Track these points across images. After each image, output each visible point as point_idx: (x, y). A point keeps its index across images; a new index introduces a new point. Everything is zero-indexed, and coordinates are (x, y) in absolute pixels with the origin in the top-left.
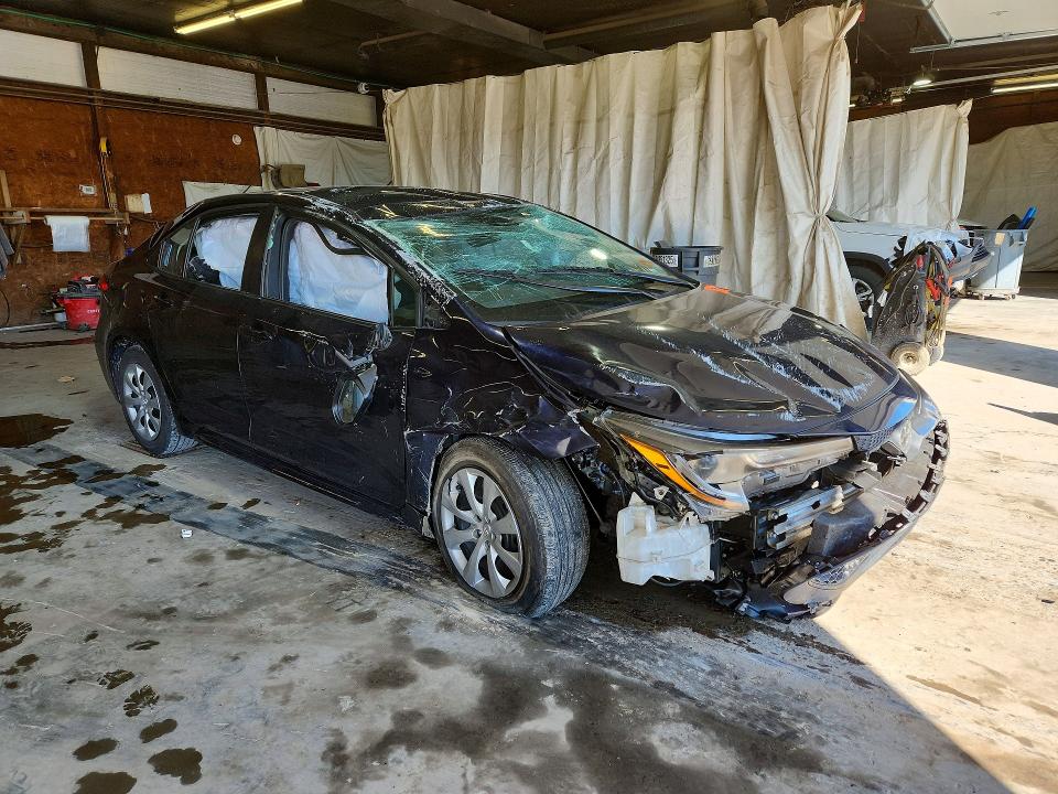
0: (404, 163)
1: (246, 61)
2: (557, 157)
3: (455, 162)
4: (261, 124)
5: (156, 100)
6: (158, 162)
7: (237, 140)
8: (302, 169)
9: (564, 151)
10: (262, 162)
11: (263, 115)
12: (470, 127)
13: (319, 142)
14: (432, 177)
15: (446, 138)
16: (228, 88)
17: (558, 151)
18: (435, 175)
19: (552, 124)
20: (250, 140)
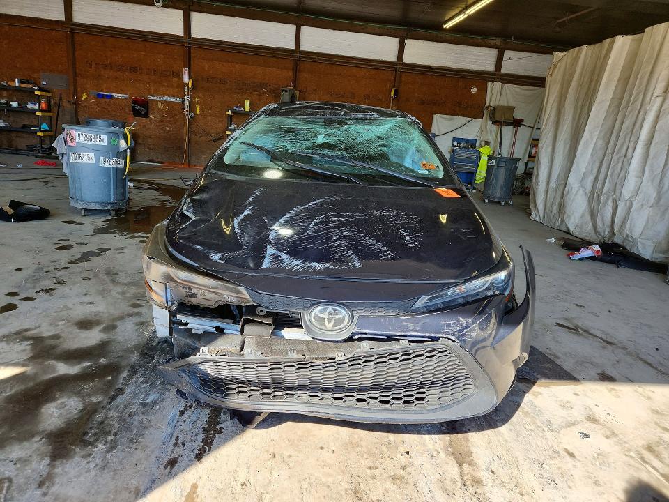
0: (550, 105)
1: (492, 41)
2: (648, 99)
3: (580, 103)
4: (493, 80)
5: (430, 67)
6: (423, 102)
7: (474, 90)
8: (512, 109)
9: (655, 94)
10: (487, 104)
11: (498, 75)
12: (596, 75)
13: (535, 92)
14: (562, 115)
15: (580, 85)
16: (478, 58)
17: (650, 94)
18: (564, 113)
19: (652, 72)
20: (483, 90)
